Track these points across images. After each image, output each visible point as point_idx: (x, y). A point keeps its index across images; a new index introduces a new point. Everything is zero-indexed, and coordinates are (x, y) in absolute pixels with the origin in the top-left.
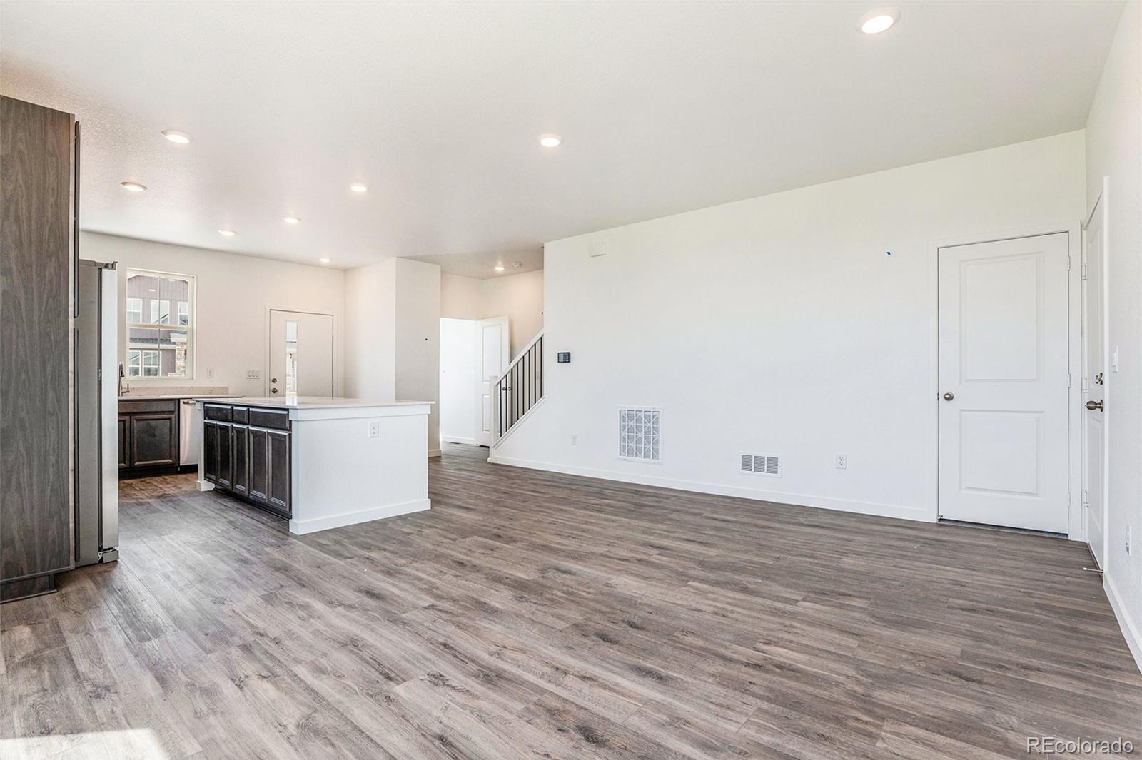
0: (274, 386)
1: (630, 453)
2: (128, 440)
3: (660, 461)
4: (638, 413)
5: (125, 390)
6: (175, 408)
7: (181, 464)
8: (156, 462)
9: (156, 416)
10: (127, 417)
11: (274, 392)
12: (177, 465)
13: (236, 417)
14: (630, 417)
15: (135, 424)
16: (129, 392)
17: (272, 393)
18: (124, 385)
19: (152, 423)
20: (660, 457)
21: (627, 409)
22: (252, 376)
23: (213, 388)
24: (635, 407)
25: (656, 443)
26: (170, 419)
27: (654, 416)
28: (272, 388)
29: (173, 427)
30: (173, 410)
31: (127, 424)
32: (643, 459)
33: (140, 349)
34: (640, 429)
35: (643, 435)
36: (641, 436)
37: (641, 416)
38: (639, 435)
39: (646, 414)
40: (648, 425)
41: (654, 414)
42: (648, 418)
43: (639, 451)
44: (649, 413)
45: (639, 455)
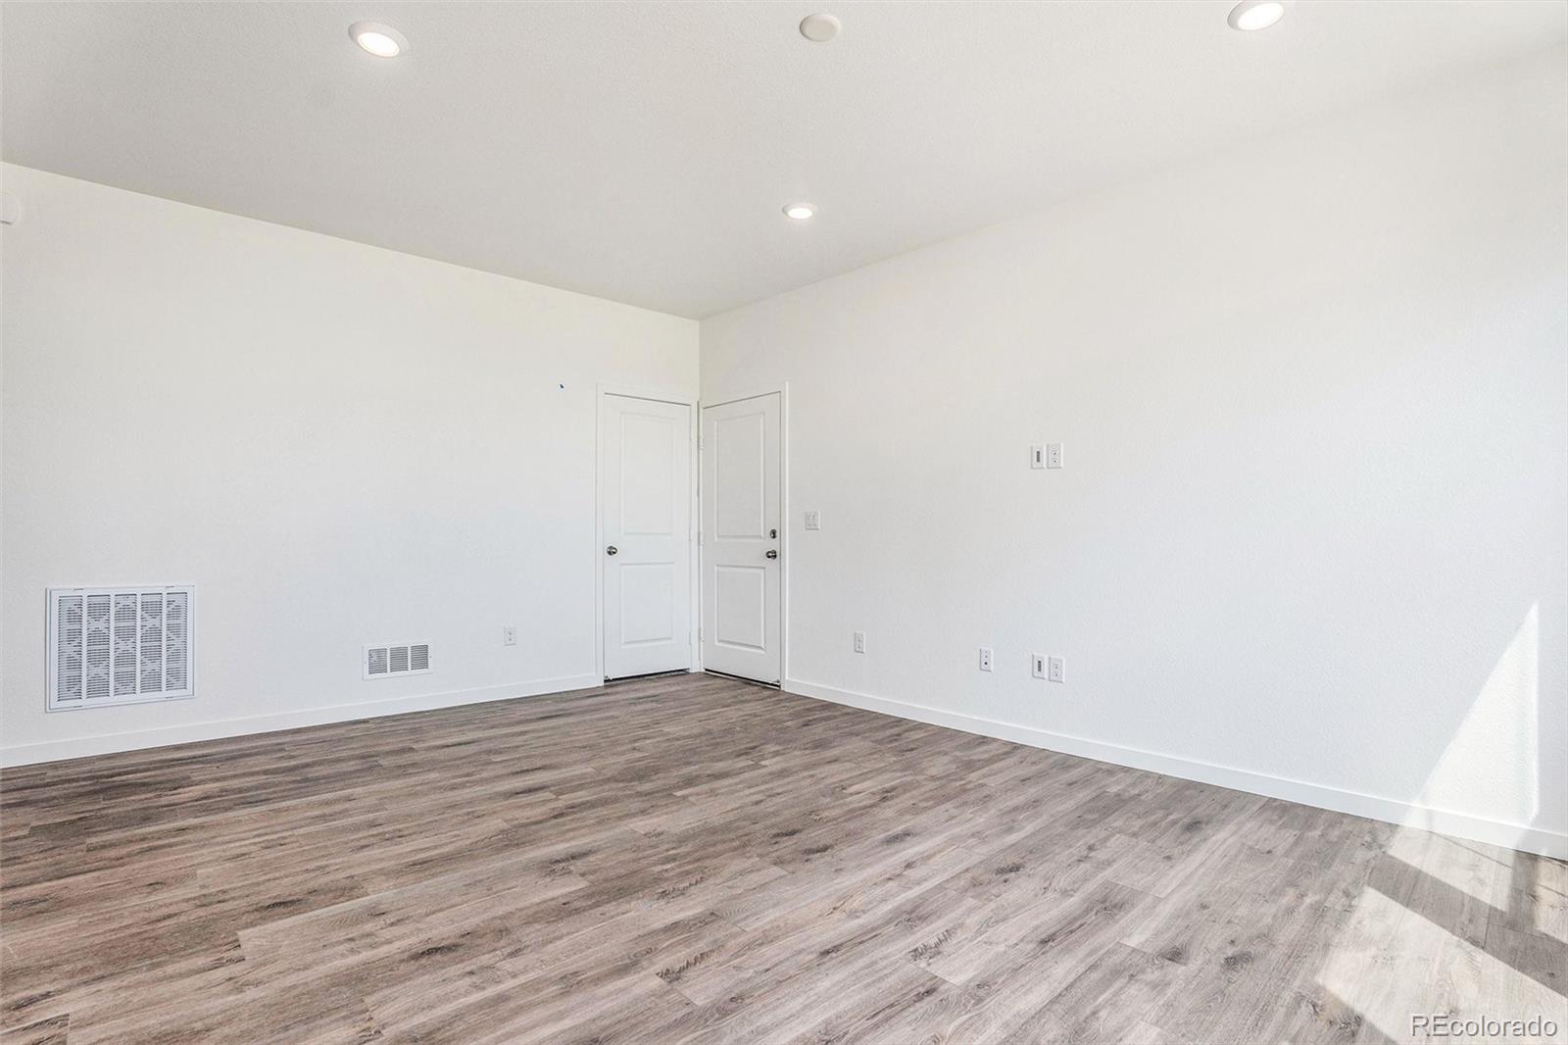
1: (98, 688)
3: (189, 690)
4: (120, 599)
14: (99, 609)
20: (189, 682)
21: (85, 593)
24: (111, 585)
25: (177, 655)
27: (169, 603)
32: (137, 696)
34: (126, 634)
35: (139, 644)
36: (129, 648)
37: (132, 605)
38: (122, 646)
39: (148, 599)
40: (151, 622)
41: (171, 598)
42: (152, 608)
43: (125, 682)
44: (156, 598)
45: (122, 689)
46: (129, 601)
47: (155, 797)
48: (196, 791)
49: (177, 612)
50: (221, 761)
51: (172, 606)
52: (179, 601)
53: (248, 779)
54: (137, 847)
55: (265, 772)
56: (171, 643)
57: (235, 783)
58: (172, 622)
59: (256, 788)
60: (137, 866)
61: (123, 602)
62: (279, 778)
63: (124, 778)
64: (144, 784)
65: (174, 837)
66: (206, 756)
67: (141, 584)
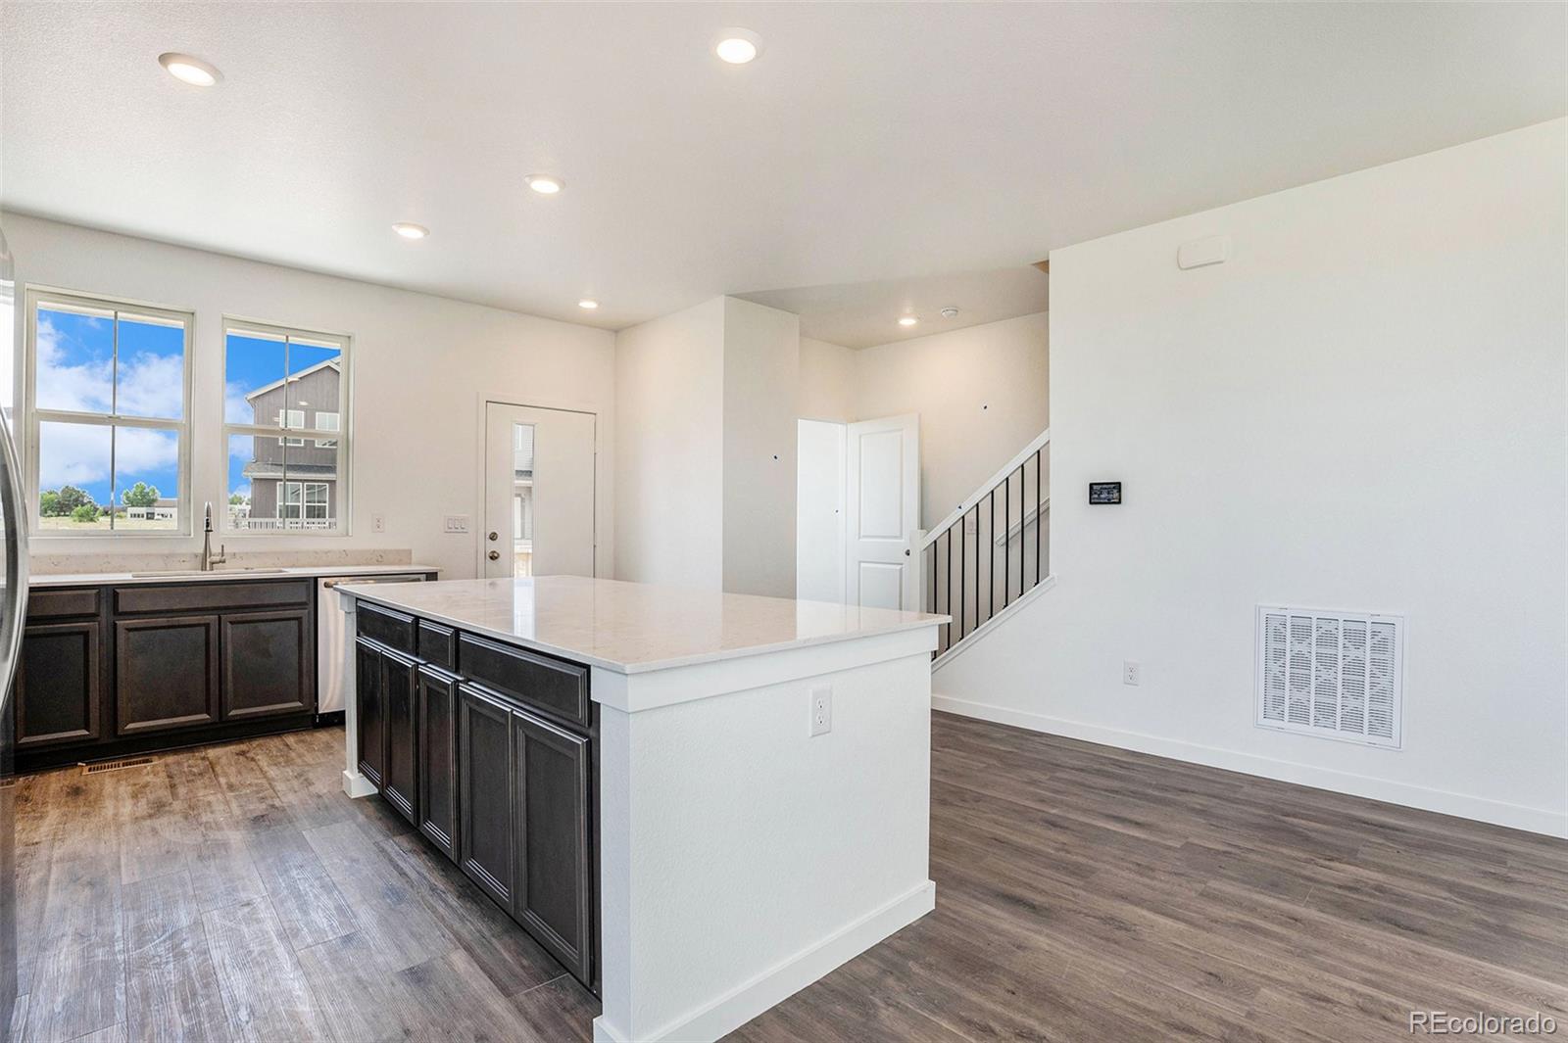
0: (492, 546)
1: (1299, 714)
2: (214, 665)
3: (1394, 742)
4: (1322, 623)
5: (217, 558)
6: (309, 595)
7: (320, 712)
8: (271, 707)
9: (269, 615)
10: (212, 618)
11: (493, 558)
12: (313, 712)
13: (424, 645)
14: (1301, 631)
15: (229, 631)
16: (224, 562)
17: (488, 558)
18: (215, 549)
19: (262, 626)
20: (1395, 732)
21: (1289, 614)
22: (455, 527)
23: (385, 551)
24: (1314, 608)
25: (1382, 696)
26: (299, 619)
27: (1374, 634)
28: (489, 552)
29: (305, 634)
30: (304, 600)
31: (214, 633)
32: (1338, 733)
33: (300, 481)
34: (1327, 662)
35: (1340, 676)
36: (1330, 677)
37: (1334, 631)
38: (1324, 675)
39: (1353, 626)
40: (1353, 653)
41: (1378, 628)
42: (1356, 638)
43: (1326, 712)
44: (1360, 627)
45: (1323, 722)
46: (1331, 626)
47: (1307, 861)
48: (1348, 872)
49: (1382, 646)
50: (1407, 844)
51: (1377, 638)
52: (1385, 631)
53: (1422, 887)
54: (1236, 915)
55: (1451, 887)
56: (1376, 680)
57: (1401, 885)
58: (1377, 656)
59: (1422, 905)
60: (1219, 940)
61: (1326, 626)
62: (1464, 906)
63: (1296, 821)
64: (1307, 839)
65: (1281, 924)
66: (1397, 830)
67: (1346, 607)
